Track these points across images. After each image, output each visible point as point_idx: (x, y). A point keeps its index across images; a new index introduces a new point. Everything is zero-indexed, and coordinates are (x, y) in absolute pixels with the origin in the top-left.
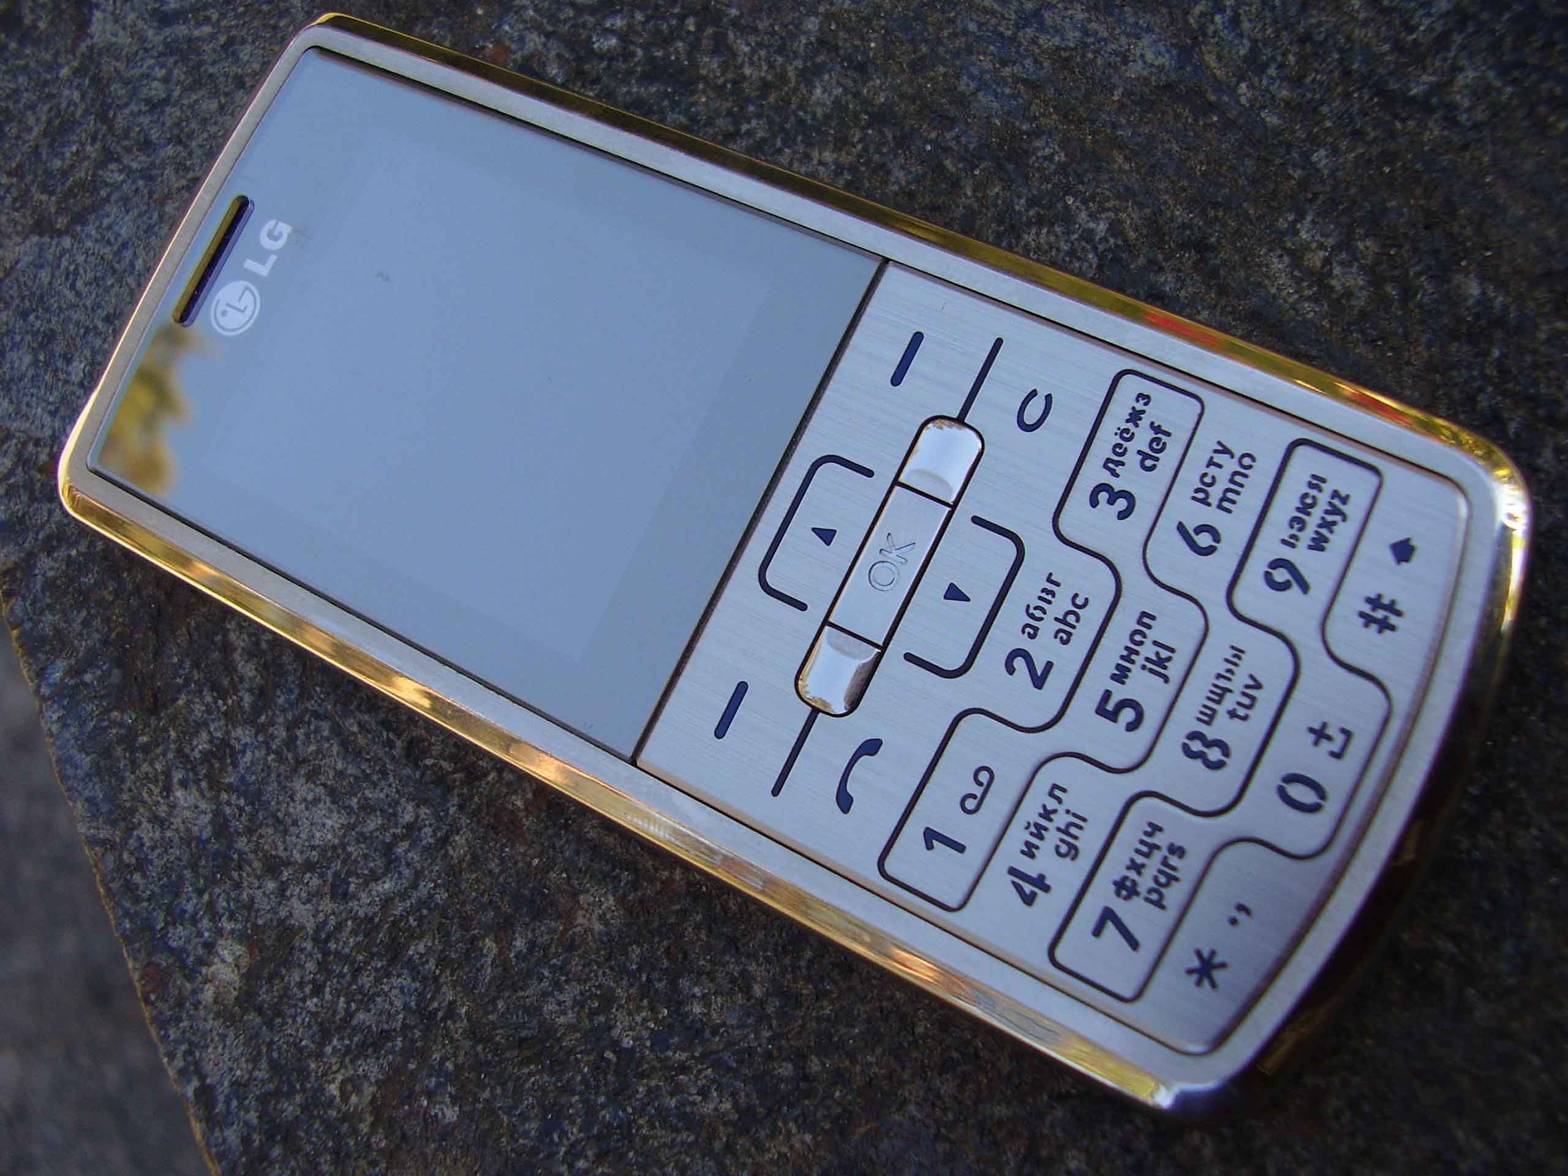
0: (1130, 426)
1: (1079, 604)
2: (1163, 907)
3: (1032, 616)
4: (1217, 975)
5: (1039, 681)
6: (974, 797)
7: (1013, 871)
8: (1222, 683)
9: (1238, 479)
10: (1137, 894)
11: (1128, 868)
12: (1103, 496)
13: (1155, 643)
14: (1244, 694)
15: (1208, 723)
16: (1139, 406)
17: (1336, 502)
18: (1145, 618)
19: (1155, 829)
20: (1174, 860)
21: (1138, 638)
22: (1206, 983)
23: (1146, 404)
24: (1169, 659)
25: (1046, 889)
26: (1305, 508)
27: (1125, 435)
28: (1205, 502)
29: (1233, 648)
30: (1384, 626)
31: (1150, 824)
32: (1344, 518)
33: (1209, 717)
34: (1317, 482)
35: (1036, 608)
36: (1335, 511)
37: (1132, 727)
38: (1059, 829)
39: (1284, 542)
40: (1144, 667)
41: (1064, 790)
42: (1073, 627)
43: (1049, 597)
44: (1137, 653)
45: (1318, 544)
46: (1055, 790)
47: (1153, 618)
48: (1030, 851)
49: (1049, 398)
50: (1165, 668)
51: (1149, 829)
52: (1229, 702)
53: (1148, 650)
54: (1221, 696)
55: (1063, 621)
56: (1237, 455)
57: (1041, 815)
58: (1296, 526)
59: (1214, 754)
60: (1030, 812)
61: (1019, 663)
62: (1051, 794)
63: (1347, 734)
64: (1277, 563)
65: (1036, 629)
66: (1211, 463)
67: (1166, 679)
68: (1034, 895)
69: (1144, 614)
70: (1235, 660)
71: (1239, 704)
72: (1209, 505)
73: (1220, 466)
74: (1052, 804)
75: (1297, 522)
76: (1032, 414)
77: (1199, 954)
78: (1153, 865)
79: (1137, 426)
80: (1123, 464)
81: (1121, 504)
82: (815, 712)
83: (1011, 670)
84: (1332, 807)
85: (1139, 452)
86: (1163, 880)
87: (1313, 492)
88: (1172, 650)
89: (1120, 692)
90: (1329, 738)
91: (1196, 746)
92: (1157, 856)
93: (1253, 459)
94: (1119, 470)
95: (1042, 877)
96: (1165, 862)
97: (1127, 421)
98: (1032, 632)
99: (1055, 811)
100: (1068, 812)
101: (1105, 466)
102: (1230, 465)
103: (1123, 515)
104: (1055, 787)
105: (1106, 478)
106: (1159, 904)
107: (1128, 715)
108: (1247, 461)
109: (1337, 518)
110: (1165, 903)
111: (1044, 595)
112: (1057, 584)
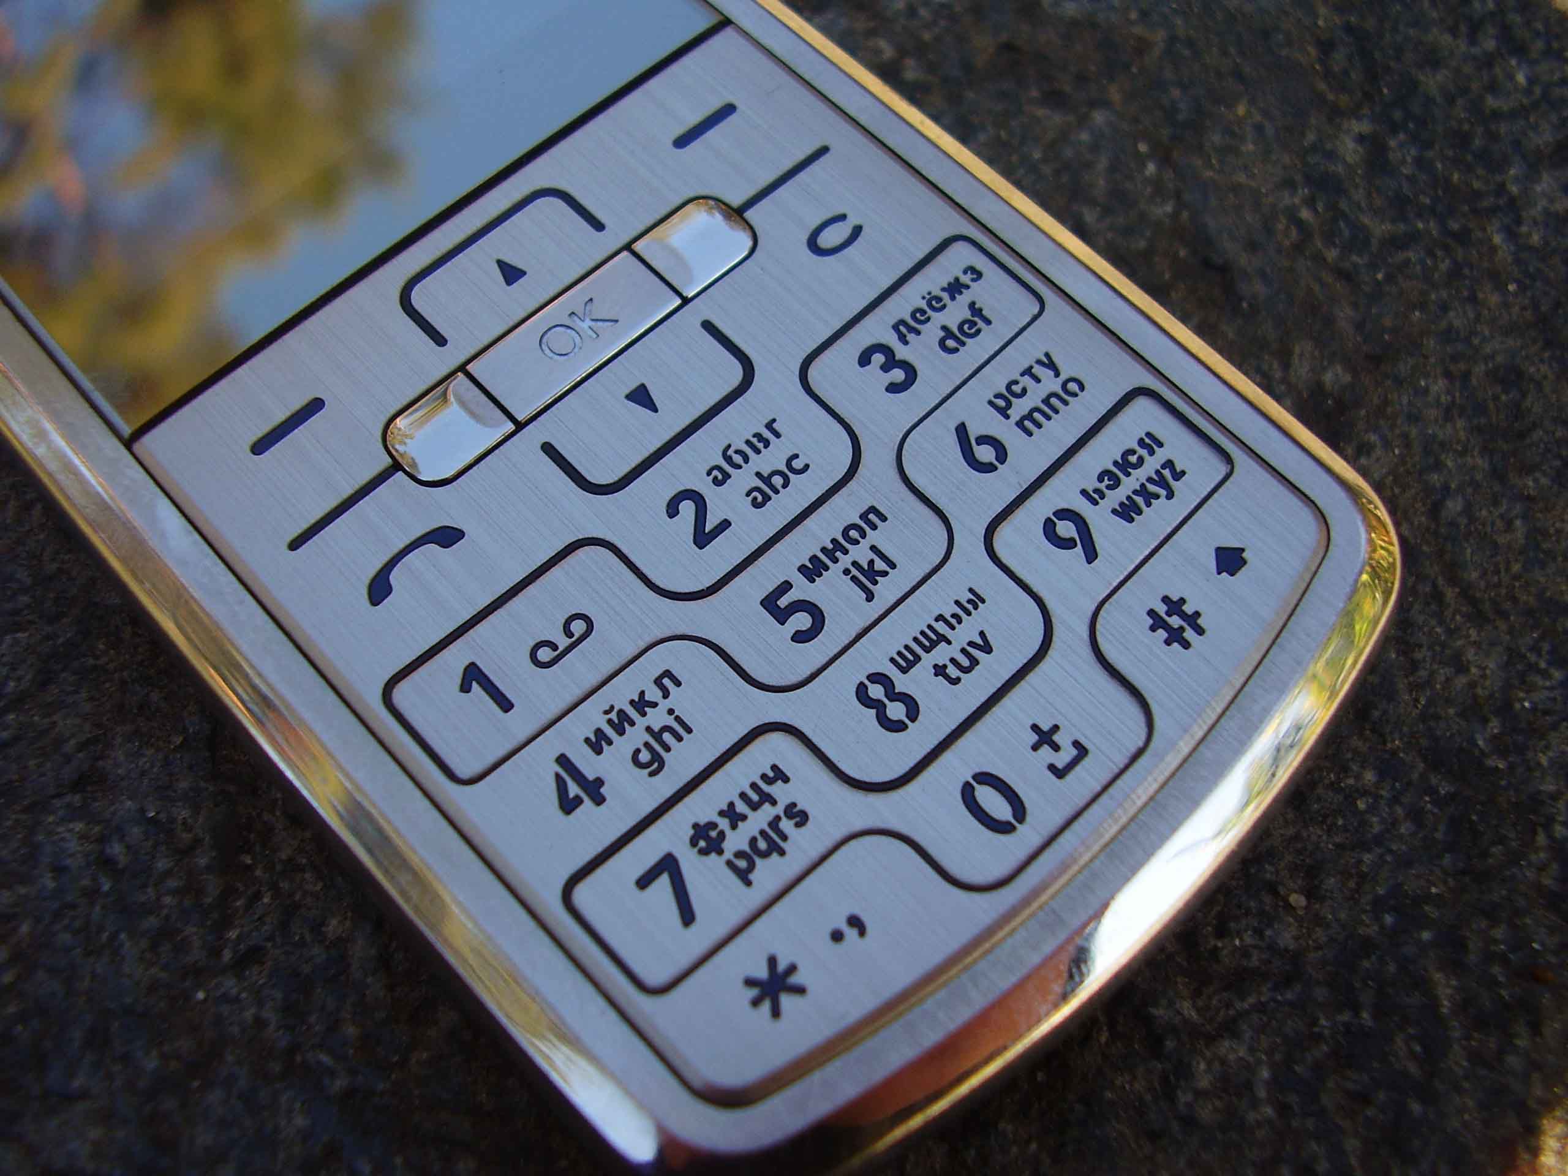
0: (945, 296)
1: (793, 468)
2: (749, 883)
3: (728, 459)
4: (787, 1001)
5: (702, 538)
6: (555, 647)
7: (563, 760)
8: (941, 627)
9: (1054, 401)
10: (720, 852)
11: (722, 813)
12: (878, 358)
13: (873, 548)
14: (963, 651)
15: (904, 671)
16: (965, 279)
17: (1166, 473)
18: (872, 516)
19: (779, 775)
20: (786, 825)
21: (853, 534)
22: (766, 1006)
23: (973, 280)
24: (885, 574)
25: (599, 800)
26: (1125, 465)
27: (934, 303)
28: (1004, 412)
29: (971, 590)
30: (1175, 637)
31: (774, 768)
32: (1170, 495)
33: (907, 662)
34: (1150, 443)
35: (737, 452)
36: (1162, 482)
37: (800, 637)
38: (649, 729)
39: (1084, 493)
40: (847, 572)
41: (678, 683)
42: (777, 492)
43: (760, 446)
44: (846, 552)
45: (1127, 511)
46: (666, 680)
47: (884, 519)
48: (598, 743)
49: (857, 231)
50: (875, 583)
51: (771, 774)
52: (941, 654)
53: (860, 553)
54: (934, 644)
55: (767, 480)
56: (1064, 376)
57: (632, 702)
58: (1106, 482)
59: (896, 711)
60: (621, 693)
61: (687, 508)
62: (658, 682)
63: (1082, 752)
64: (1065, 514)
65: (727, 476)
66: (1028, 372)
67: (870, 597)
68: (578, 801)
69: (873, 510)
70: (970, 607)
71: (953, 661)
72: (1007, 417)
73: (1038, 381)
74: (653, 694)
75: (1110, 478)
76: (830, 238)
77: (772, 961)
78: (758, 821)
79: (953, 298)
80: (918, 333)
81: (898, 375)
82: (396, 466)
83: (672, 510)
84: (1028, 836)
85: (944, 328)
86: (762, 845)
87: (1143, 452)
88: (893, 566)
89: (802, 590)
90: (1056, 748)
91: (876, 691)
92: (767, 812)
93: (1082, 387)
94: (911, 337)
95: (599, 782)
96: (774, 823)
97: (943, 289)
98: (720, 477)
99: (654, 705)
100: (671, 712)
101: (896, 327)
102: (1050, 384)
103: (894, 388)
104: (667, 674)
105: (892, 340)
106: (744, 875)
107: (802, 621)
108: (1073, 387)
109: (1163, 492)
110: (751, 877)
111: (755, 440)
112: (778, 435)
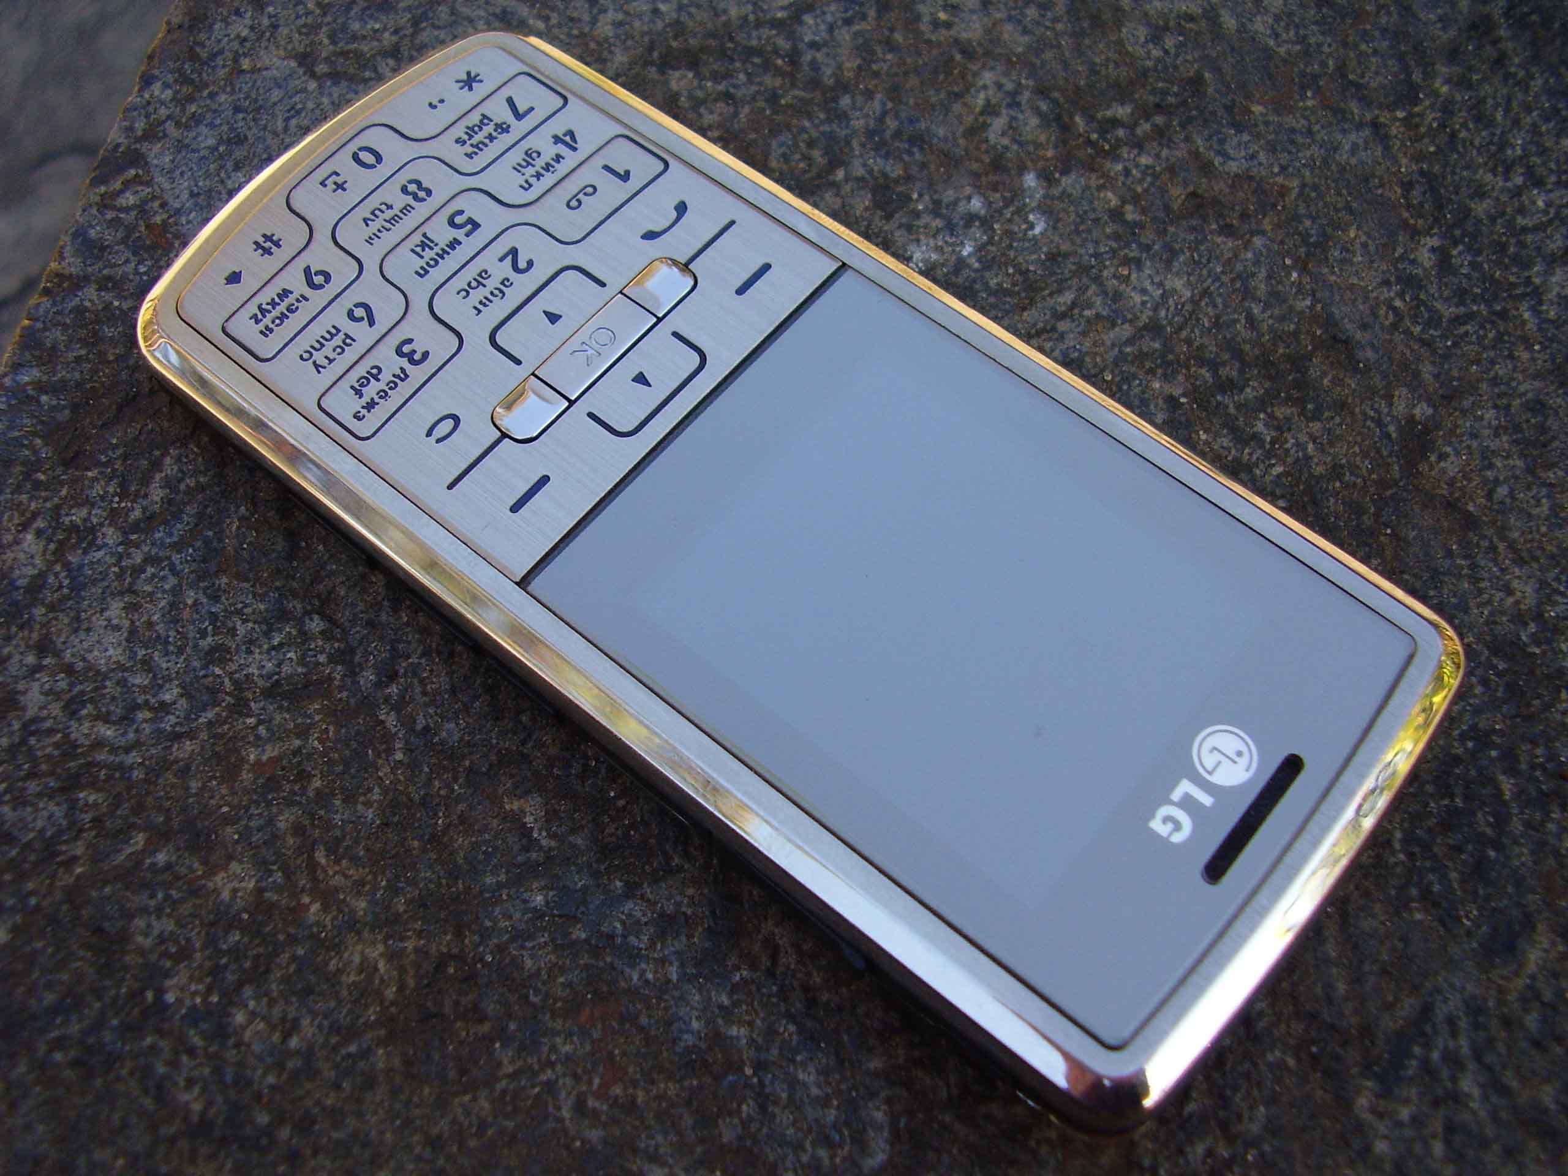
0: (377, 400)
1: (465, 292)
2: (482, 115)
3: (501, 291)
4: (464, 77)
5: (513, 251)
6: (585, 195)
7: (574, 149)
8: (388, 226)
9: (318, 346)
10: (496, 124)
11: (496, 138)
12: (417, 357)
13: (422, 257)
14: (377, 217)
15: (408, 205)
16: (364, 412)
17: (260, 317)
18: (423, 273)
19: (470, 156)
20: (465, 137)
21: (433, 263)
22: (473, 74)
23: (359, 412)
24: (417, 246)
25: (555, 137)
26: (282, 318)
27: (384, 395)
28: (348, 337)
29: (372, 245)
30: (268, 237)
31: (472, 158)
32: (259, 306)
33: (406, 209)
34: (266, 333)
35: (497, 296)
36: (263, 311)
37: (461, 212)
38: (534, 166)
39: (307, 300)
40: (436, 245)
41: (521, 186)
42: (475, 279)
43: (484, 301)
44: (437, 254)
45: (285, 293)
46: (527, 188)
47: (417, 273)
48: (558, 158)
49: (429, 434)
50: (422, 242)
51: (474, 156)
52: (389, 214)
53: (428, 254)
54: (393, 219)
55: (480, 284)
56: (310, 361)
57: (543, 176)
58: (294, 307)
59: (412, 188)
60: (549, 179)
61: (522, 265)
62: (531, 186)
63: (323, 183)
64: (318, 287)
65: (502, 283)
66: (332, 361)
67: (424, 235)
68: (565, 134)
69: (421, 276)
70: (373, 237)
71: (383, 212)
72: (345, 334)
73: (326, 357)
74: (533, 180)
75: (292, 310)
76: (446, 426)
77: (470, 89)
78: (479, 137)
79: (372, 399)
80: (394, 375)
81: (406, 349)
82: (686, 265)
83: (530, 262)
84: (353, 147)
85: (378, 380)
86: (476, 129)
87: (272, 326)
88: (413, 251)
89: (459, 234)
90: (336, 183)
91: (422, 194)
92: (474, 141)
93: (301, 356)
94: (398, 372)
95: (556, 143)
96: (471, 137)
97: (377, 404)
98: (506, 282)
99: (532, 176)
100: (523, 174)
101: (407, 376)
102: (318, 356)
103: (410, 341)
104: (527, 190)
105: (410, 369)
106: (485, 117)
107: (459, 220)
108: (306, 356)
109: (264, 307)
110: (481, 117)
111: (487, 303)
112: (475, 307)
